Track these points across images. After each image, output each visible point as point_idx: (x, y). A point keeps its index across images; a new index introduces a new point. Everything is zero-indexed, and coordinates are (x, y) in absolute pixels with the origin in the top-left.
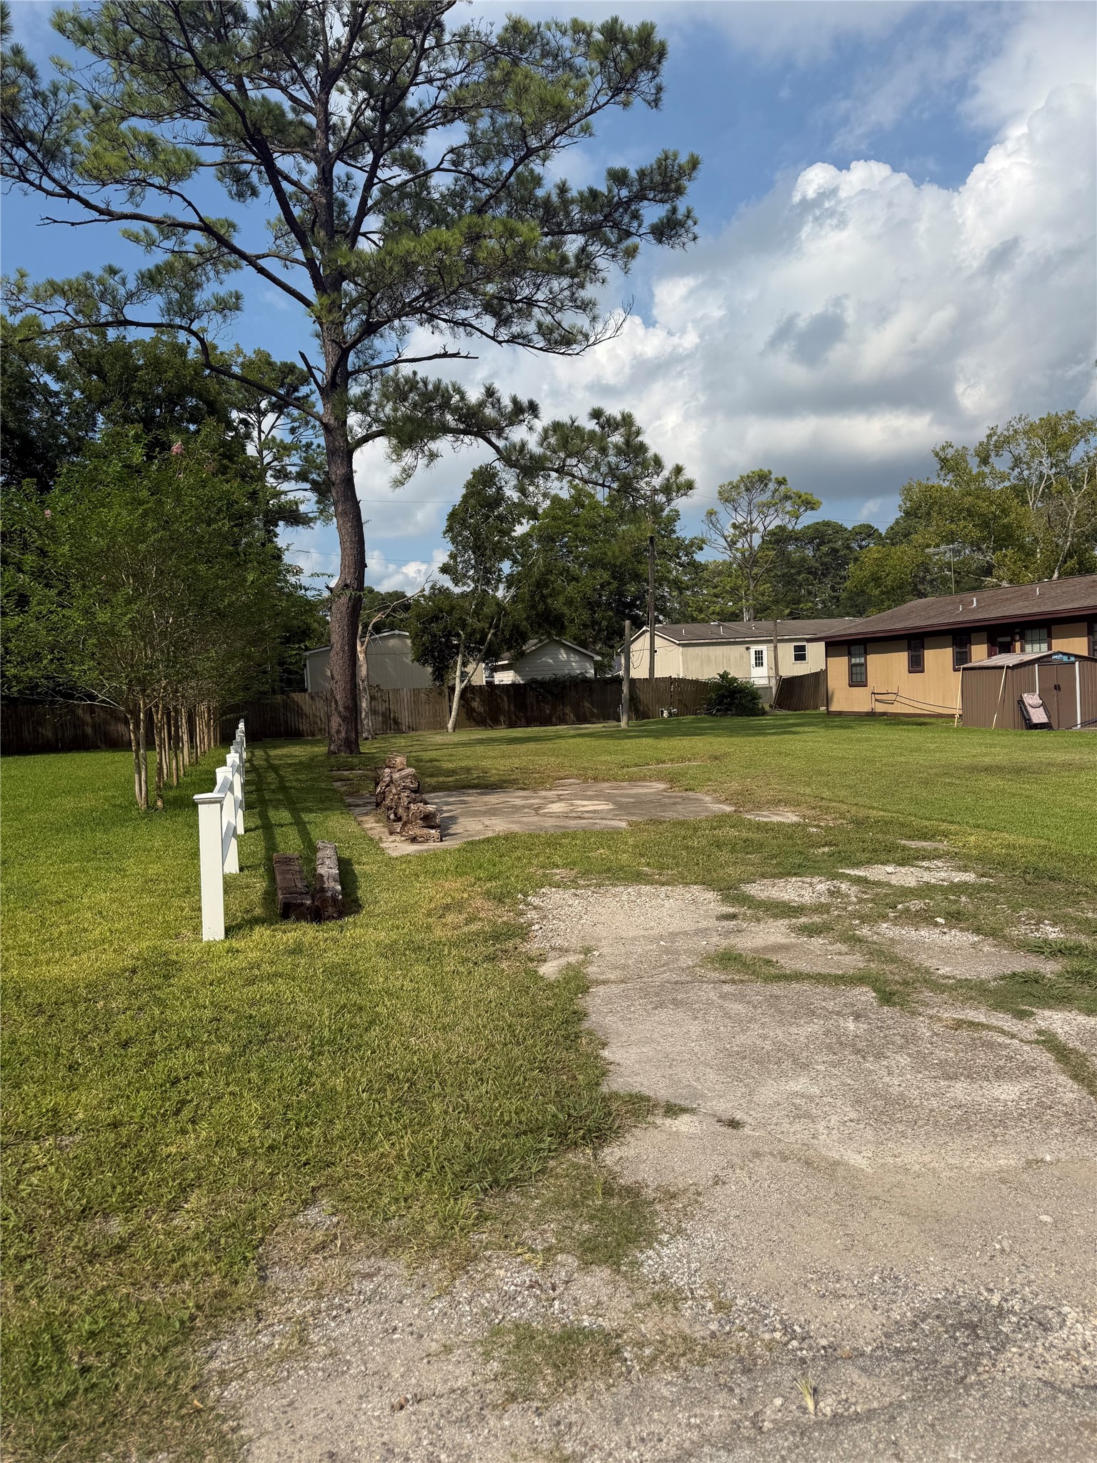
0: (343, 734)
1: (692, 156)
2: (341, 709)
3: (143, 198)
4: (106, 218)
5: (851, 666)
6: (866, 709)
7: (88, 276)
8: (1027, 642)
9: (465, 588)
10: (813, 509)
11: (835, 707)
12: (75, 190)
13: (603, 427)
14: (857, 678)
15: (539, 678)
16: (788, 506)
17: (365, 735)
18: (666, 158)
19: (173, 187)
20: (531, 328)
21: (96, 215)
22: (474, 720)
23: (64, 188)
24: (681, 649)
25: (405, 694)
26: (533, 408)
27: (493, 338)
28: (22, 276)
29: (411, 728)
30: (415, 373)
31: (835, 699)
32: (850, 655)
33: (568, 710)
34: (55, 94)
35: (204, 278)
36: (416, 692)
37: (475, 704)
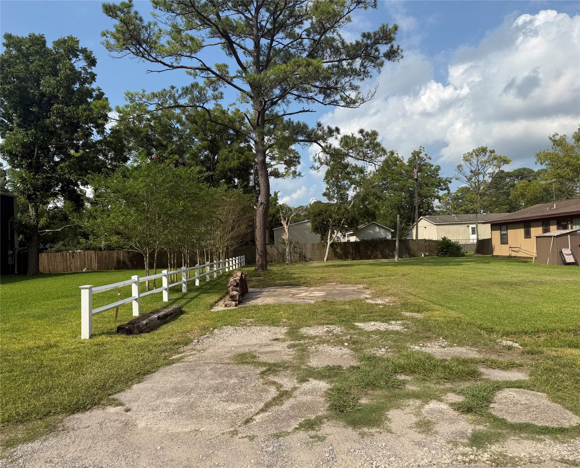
0: (260, 262)
1: (395, 25)
2: (259, 252)
3: (180, 61)
4: (171, 68)
5: (502, 235)
6: (508, 255)
7: (165, 90)
8: (573, 224)
9: (332, 202)
10: (507, 163)
11: (495, 254)
12: (159, 59)
13: (364, 137)
14: (504, 241)
15: (366, 239)
16: (495, 162)
17: (287, 262)
18: (383, 27)
19: (193, 55)
20: (338, 97)
21: (168, 68)
22: (338, 257)
23: (156, 59)
24: (436, 226)
25: (309, 246)
26: (337, 130)
27: (322, 103)
28: (144, 92)
29: (311, 260)
30: (290, 119)
31: (495, 249)
32: (501, 230)
33: (378, 253)
34: (149, 27)
35: (218, 86)
36: (313, 245)
37: (338, 250)
